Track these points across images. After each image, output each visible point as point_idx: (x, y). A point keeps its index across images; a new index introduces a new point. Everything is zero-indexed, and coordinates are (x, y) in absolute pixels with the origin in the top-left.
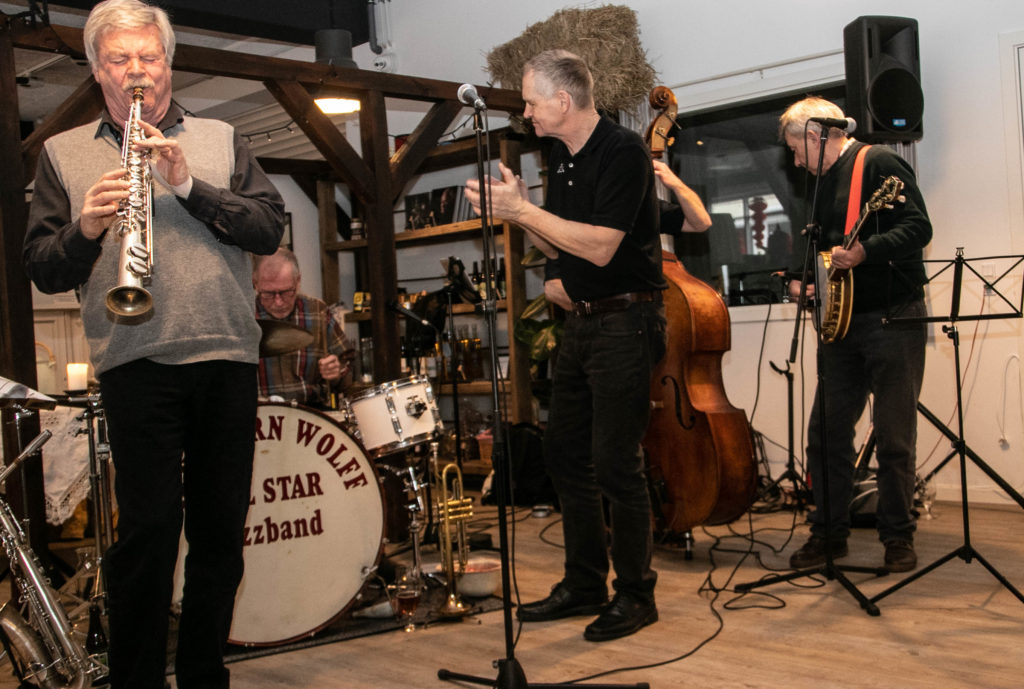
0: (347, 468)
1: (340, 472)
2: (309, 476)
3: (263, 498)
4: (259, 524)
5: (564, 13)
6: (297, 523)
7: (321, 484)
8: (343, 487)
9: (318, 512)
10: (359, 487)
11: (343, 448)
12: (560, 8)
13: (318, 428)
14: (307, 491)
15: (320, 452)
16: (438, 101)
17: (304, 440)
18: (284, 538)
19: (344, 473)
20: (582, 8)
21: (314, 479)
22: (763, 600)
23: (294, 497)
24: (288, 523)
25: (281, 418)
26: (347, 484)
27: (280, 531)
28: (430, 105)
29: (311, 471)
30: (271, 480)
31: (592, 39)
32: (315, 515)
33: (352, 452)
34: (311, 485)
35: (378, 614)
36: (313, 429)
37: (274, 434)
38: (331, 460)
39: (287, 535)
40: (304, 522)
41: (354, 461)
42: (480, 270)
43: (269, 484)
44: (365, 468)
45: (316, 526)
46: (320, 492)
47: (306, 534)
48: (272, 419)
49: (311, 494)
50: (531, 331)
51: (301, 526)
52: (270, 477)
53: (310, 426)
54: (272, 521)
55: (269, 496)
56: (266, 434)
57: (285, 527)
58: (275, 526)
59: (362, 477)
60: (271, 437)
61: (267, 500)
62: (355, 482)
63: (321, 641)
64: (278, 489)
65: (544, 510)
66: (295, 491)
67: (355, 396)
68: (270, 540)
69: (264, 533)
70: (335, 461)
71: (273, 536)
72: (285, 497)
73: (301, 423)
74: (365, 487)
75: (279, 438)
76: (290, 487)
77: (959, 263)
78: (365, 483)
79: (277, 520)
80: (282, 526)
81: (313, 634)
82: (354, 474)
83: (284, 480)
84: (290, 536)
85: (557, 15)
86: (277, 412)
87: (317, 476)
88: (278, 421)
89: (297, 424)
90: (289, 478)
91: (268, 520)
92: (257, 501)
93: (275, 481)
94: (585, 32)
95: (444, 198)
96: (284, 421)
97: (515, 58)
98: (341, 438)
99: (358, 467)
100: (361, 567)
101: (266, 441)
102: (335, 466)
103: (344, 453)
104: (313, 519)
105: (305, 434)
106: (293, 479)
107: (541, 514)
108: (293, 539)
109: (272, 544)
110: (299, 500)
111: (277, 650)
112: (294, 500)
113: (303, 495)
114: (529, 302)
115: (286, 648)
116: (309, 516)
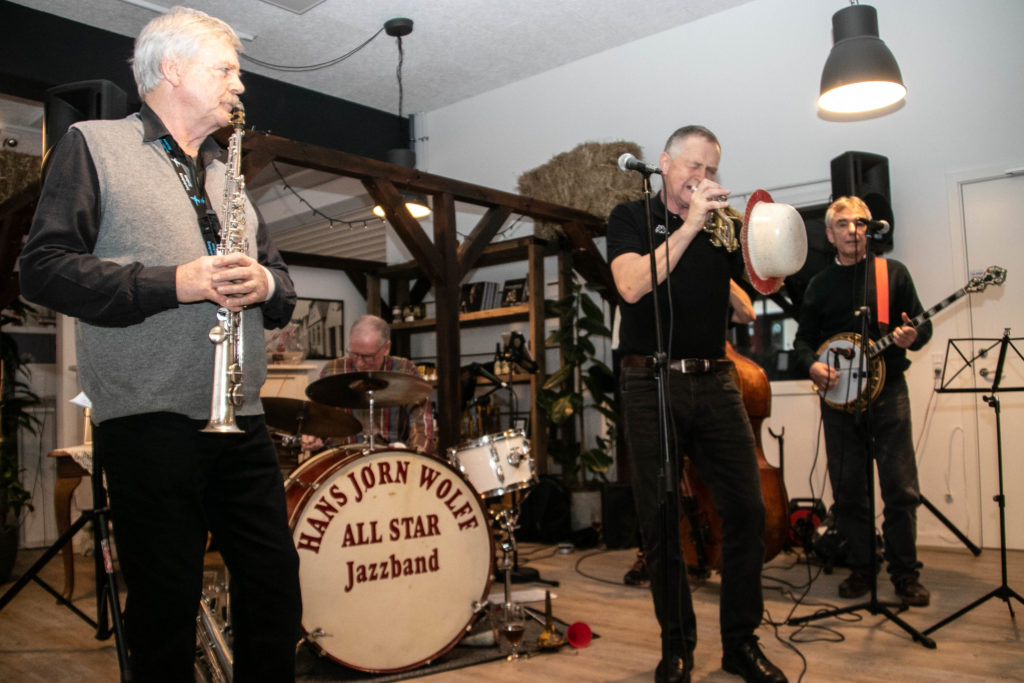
0: (462, 511)
1: (456, 514)
2: (429, 517)
3: (388, 537)
4: (384, 560)
5: (586, 145)
6: (418, 560)
7: (439, 525)
8: (458, 527)
9: (436, 551)
10: (471, 529)
11: (459, 493)
12: (583, 141)
13: (438, 474)
14: (426, 531)
15: (440, 496)
16: (493, 207)
17: (426, 484)
18: (406, 573)
19: (459, 516)
20: (601, 142)
21: (433, 519)
22: (818, 633)
23: (415, 536)
24: (409, 561)
25: (407, 464)
26: (461, 526)
27: (403, 567)
28: (485, 210)
29: (431, 513)
30: (396, 520)
31: (609, 166)
32: (432, 553)
33: (466, 497)
34: (430, 526)
35: (479, 643)
36: (434, 475)
37: (401, 478)
38: (448, 503)
39: (409, 571)
40: (423, 559)
41: (467, 505)
42: (502, 350)
43: (395, 524)
44: (477, 511)
45: (432, 564)
46: (438, 533)
47: (425, 570)
48: (399, 463)
49: (431, 533)
50: (550, 400)
51: (421, 563)
52: (395, 517)
53: (432, 471)
54: (396, 558)
55: (394, 535)
56: (394, 477)
57: (407, 564)
58: (398, 563)
59: (474, 519)
60: (398, 481)
61: (392, 539)
62: (467, 524)
63: (436, 669)
64: (402, 528)
65: (568, 548)
66: (417, 531)
67: (460, 447)
68: (395, 575)
69: (389, 569)
70: (452, 504)
71: (396, 571)
72: (408, 536)
73: (424, 468)
74: (477, 528)
75: (405, 481)
76: (413, 527)
77: (1005, 341)
78: (477, 525)
79: (401, 558)
80: (405, 562)
81: (429, 662)
82: (467, 517)
83: (407, 521)
84: (411, 572)
85: (580, 147)
86: (404, 458)
87: (436, 517)
88: (404, 466)
89: (420, 470)
90: (411, 519)
91: (393, 557)
92: (384, 540)
93: (400, 521)
94: (605, 160)
95: (473, 291)
96: (409, 466)
97: (542, 180)
98: (457, 484)
99: (471, 510)
100: (470, 602)
101: (394, 484)
102: (451, 508)
103: (459, 498)
104: (431, 558)
105: (427, 479)
106: (415, 520)
107: (565, 551)
108: (414, 575)
109: (396, 579)
110: (420, 540)
111: (400, 676)
112: (416, 540)
113: (423, 534)
114: (549, 376)
115: (407, 675)
116: (428, 554)
